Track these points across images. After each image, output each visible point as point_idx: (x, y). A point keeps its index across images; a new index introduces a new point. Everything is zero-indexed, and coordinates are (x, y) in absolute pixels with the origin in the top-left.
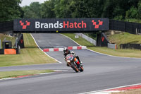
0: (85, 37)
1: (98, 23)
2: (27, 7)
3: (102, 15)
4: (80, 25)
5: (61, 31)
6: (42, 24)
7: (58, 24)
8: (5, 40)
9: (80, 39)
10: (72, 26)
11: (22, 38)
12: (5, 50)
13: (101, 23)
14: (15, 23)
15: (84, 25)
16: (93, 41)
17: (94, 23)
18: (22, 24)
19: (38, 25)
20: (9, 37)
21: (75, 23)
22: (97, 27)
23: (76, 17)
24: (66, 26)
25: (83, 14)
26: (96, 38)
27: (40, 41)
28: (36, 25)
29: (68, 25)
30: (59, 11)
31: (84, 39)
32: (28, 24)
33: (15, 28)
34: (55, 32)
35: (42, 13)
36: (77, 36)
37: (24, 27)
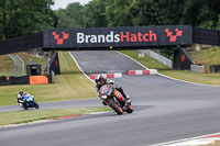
0: (155, 55)
1: (174, 34)
2: (61, 10)
3: (182, 21)
4: (147, 37)
5: (117, 47)
6: (87, 37)
7: (112, 36)
8: (30, 62)
9: (147, 59)
10: (134, 39)
11: (57, 58)
12: (31, 77)
13: (179, 33)
14: (45, 36)
15: (152, 36)
16: (167, 62)
17: (169, 34)
18: (57, 37)
19: (81, 38)
20: (37, 57)
21: (140, 34)
22: (173, 39)
23: (140, 25)
24: (125, 39)
25: (151, 20)
26: (172, 57)
27: (84, 63)
28: (78, 38)
29: (127, 36)
30: (112, 16)
31: (153, 59)
32: (66, 36)
33: (46, 43)
34: (108, 49)
35: (86, 20)
36: (142, 54)
37: (60, 42)
